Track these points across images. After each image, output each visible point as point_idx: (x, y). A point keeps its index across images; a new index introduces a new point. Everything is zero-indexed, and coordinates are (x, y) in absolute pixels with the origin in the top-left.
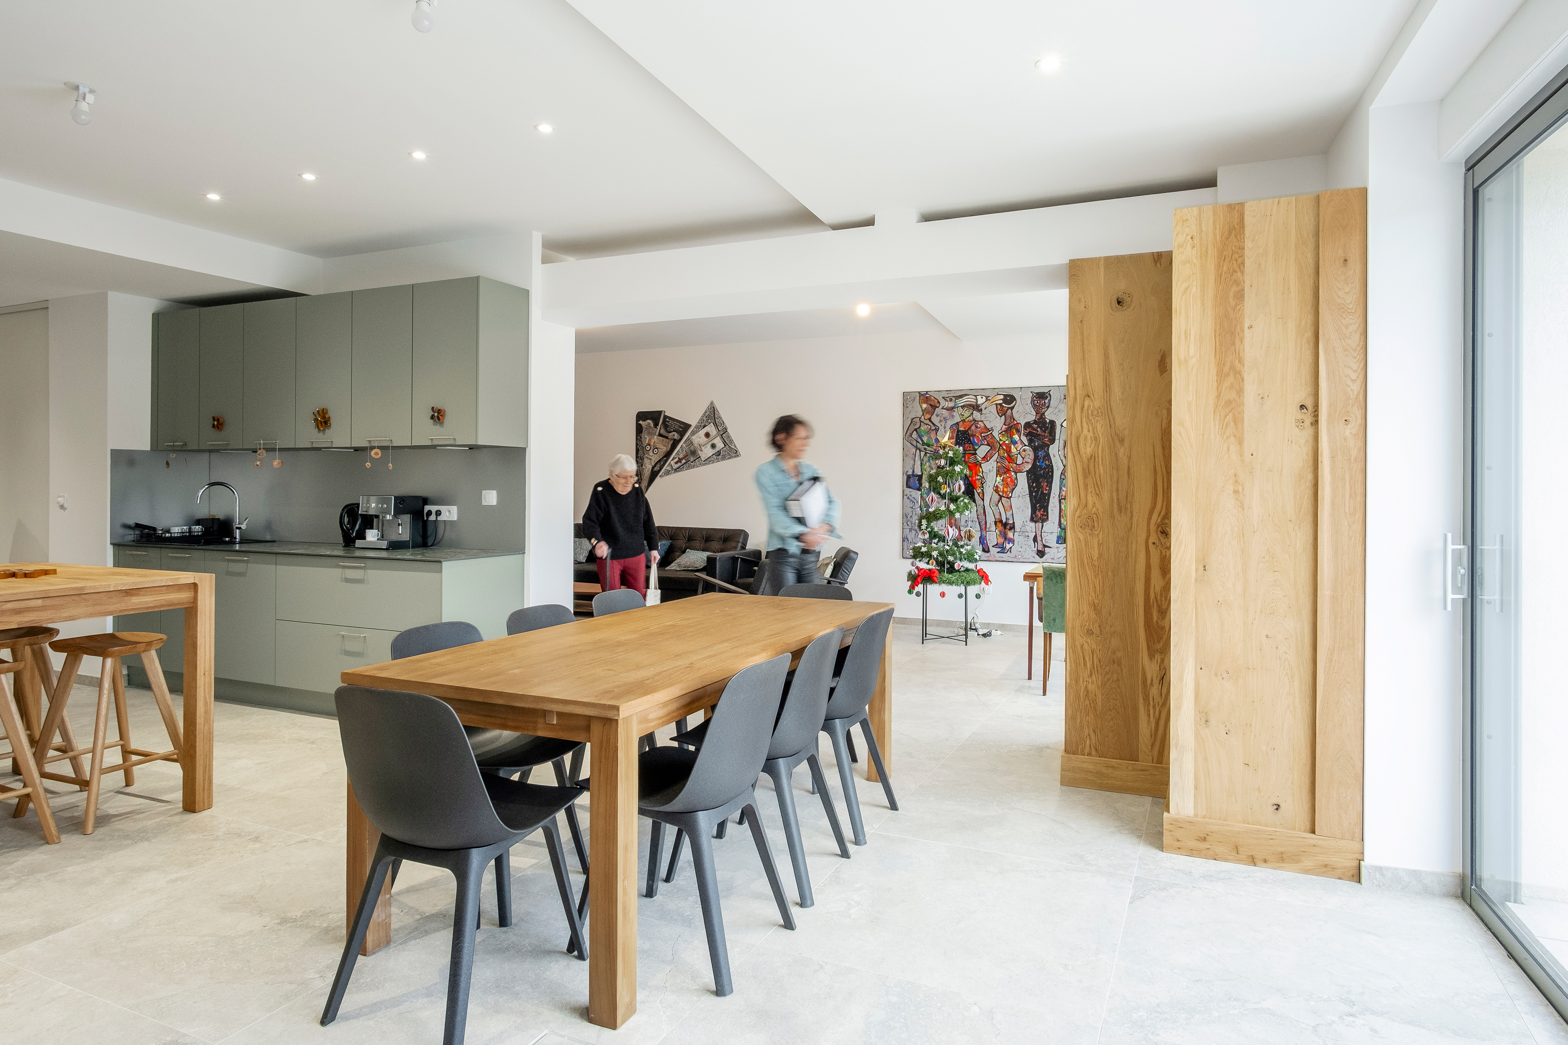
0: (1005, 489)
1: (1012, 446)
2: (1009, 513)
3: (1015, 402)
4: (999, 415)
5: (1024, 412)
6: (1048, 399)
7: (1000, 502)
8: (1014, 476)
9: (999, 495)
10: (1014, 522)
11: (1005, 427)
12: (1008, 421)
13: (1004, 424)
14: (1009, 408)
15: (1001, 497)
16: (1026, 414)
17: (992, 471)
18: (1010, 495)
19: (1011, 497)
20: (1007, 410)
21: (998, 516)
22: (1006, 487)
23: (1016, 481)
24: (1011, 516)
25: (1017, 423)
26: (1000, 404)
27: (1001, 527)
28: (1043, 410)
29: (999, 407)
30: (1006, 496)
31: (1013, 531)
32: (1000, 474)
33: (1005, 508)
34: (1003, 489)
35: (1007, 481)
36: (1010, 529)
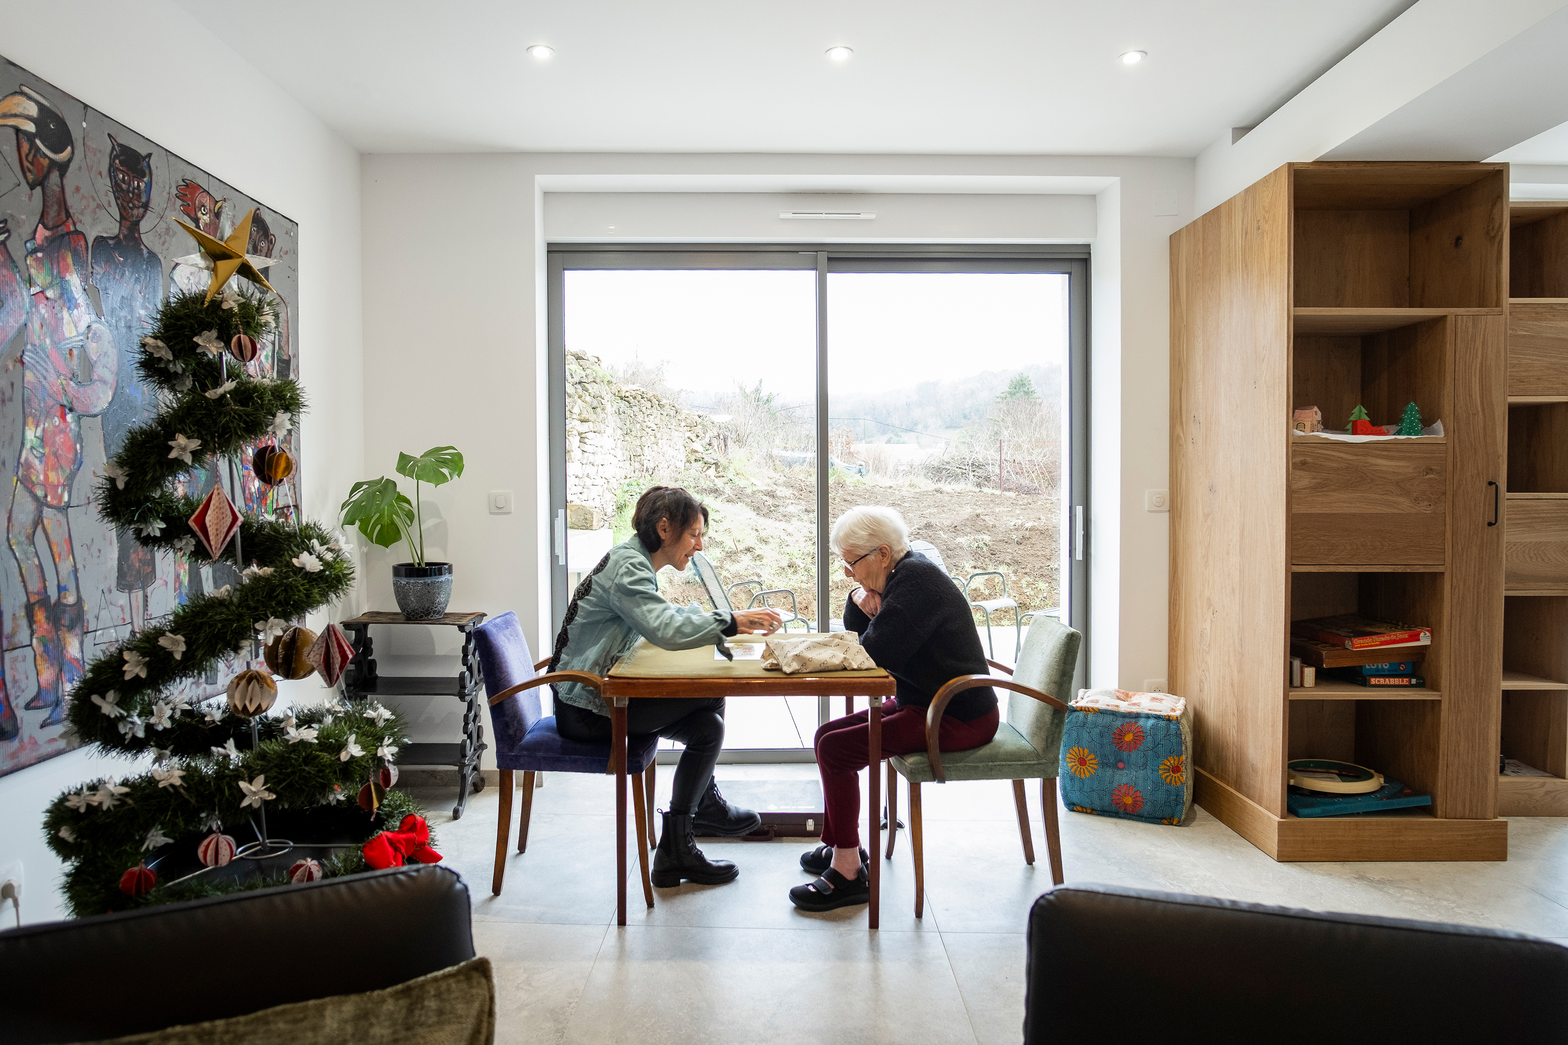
0: (53, 477)
1: (65, 314)
2: (66, 566)
3: (69, 148)
4: (28, 183)
5: (94, 200)
6: (145, 179)
7: (40, 528)
8: (73, 426)
9: (35, 498)
10: (79, 599)
11: (42, 233)
12: (52, 212)
13: (42, 220)
14: (53, 163)
15: (41, 503)
16: (98, 206)
17: (11, 399)
18: (66, 498)
19: (68, 505)
20: (49, 172)
21: (34, 586)
22: (55, 469)
23: (78, 446)
24: (72, 577)
25: (76, 232)
26: (30, 137)
27: (45, 626)
28: (135, 212)
29: (26, 147)
30: (55, 502)
31: (78, 630)
32: (34, 416)
33: (55, 549)
34: (46, 477)
35: (54, 442)
36: (71, 628)
